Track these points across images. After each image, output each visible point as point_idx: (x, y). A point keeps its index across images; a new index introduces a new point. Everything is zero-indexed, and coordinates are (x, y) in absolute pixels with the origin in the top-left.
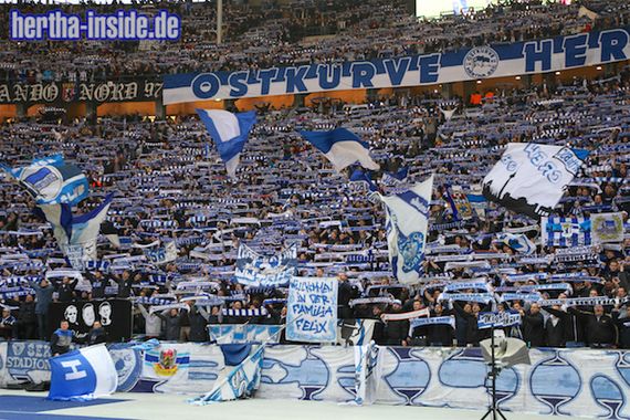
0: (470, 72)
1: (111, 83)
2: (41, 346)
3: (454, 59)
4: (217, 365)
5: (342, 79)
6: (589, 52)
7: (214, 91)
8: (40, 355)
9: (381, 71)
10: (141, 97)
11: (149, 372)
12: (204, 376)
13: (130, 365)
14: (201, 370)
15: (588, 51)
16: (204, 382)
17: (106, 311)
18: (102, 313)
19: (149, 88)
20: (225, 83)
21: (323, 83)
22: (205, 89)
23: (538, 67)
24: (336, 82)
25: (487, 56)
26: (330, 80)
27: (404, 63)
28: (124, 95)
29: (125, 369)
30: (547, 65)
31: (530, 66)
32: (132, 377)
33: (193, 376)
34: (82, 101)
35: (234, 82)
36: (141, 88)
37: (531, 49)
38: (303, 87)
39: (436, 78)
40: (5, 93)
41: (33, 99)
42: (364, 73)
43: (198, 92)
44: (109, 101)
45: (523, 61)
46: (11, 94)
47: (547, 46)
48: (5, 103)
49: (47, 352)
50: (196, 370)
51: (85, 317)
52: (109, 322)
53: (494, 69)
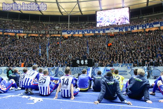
0: (110, 31)
3: (108, 29)
8: (77, 70)
9: (97, 31)
10: (58, 34)
15: (128, 29)
20: (72, 32)
21: (88, 32)
22: (69, 33)
23: (121, 31)
24: (90, 32)
25: (113, 29)
26: (89, 32)
27: (100, 30)
28: (56, 33)
31: (120, 31)
34: (49, 34)
35: (73, 32)
36: (59, 32)
37: (120, 28)
38: (84, 33)
39: (105, 32)
40: (37, 32)
41: (41, 33)
42: (94, 31)
43: (67, 33)
44: (53, 34)
45: (118, 30)
46: (38, 33)
47: (122, 28)
48: (37, 34)
49: (79, 69)
50: (121, 73)
51: (81, 62)
52: (87, 64)
53: (114, 31)
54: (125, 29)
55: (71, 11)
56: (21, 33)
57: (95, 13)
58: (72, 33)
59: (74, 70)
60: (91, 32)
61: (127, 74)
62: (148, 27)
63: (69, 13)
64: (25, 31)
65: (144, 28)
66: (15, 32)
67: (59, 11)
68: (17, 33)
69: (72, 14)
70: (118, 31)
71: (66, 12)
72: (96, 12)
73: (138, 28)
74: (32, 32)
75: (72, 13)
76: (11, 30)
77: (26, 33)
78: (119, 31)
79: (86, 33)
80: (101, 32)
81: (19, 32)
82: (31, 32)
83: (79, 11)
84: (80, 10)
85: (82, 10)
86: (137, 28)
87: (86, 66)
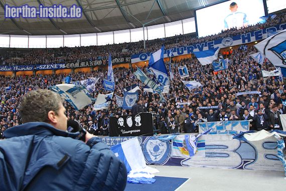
0: (224, 45)
1: (116, 59)
2: (109, 139)
4: (227, 147)
5: (184, 51)
7: (146, 58)
9: (196, 48)
10: (125, 62)
11: (176, 152)
12: (218, 155)
13: (163, 148)
14: (215, 151)
15: (263, 35)
16: (219, 159)
17: (138, 119)
18: (136, 120)
19: (127, 59)
20: (149, 56)
21: (178, 53)
22: (143, 58)
23: (246, 41)
24: (183, 52)
25: (228, 40)
26: (180, 52)
27: (203, 45)
28: (120, 62)
29: (160, 151)
30: (249, 40)
31: (244, 41)
32: (165, 156)
33: (209, 155)
36: (125, 59)
37: (243, 36)
38: (172, 55)
40: (87, 64)
41: (95, 65)
42: (190, 49)
45: (241, 40)
46: (89, 64)
47: (249, 35)
48: (87, 67)
49: (112, 142)
50: (211, 151)
51: (128, 122)
52: (140, 124)
53: (232, 43)
54: (254, 37)
56: (62, 69)
58: (149, 58)
61: (229, 156)
64: (68, 65)
66: (52, 69)
68: (56, 69)
70: (239, 42)
72: (195, 12)
74: (80, 65)
76: (45, 66)
77: (70, 68)
78: (241, 43)
79: (175, 54)
81: (59, 66)
82: (77, 65)
87: (139, 131)
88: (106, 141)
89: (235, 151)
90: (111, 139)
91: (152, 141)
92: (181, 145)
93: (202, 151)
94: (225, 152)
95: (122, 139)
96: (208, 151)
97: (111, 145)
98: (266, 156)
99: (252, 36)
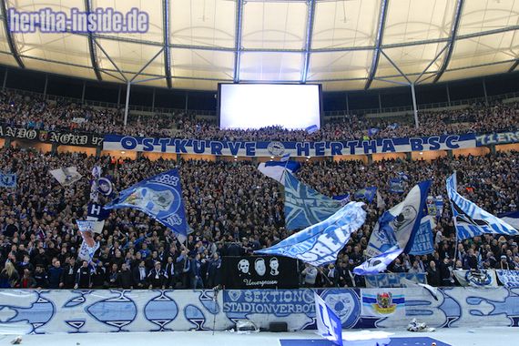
0: (270, 153)
1: (71, 135)
3: (263, 145)
6: (326, 150)
7: (134, 146)
8: (259, 300)
9: (226, 147)
10: (89, 144)
11: (367, 311)
12: (421, 312)
13: (350, 305)
14: (417, 307)
16: (421, 317)
17: (275, 264)
19: (95, 140)
20: (140, 143)
21: (196, 150)
22: (130, 145)
23: (303, 154)
24: (203, 151)
25: (278, 146)
26: (199, 148)
27: (238, 145)
28: (79, 142)
29: (345, 309)
31: (299, 153)
32: (353, 316)
33: (411, 313)
34: (50, 142)
35: (146, 143)
36: (90, 139)
37: (299, 145)
38: (184, 151)
39: (254, 154)
40: (1, 131)
42: (217, 147)
43: (124, 146)
44: (69, 144)
45: (296, 151)
47: (307, 145)
49: (265, 297)
50: (412, 308)
51: (257, 268)
52: (277, 273)
53: (282, 152)
54: (314, 150)
55: (138, 71)
57: (216, 88)
58: (140, 147)
59: (246, 299)
60: (208, 151)
61: (432, 313)
62: (379, 149)
63: (129, 77)
65: (370, 152)
67: (91, 65)
69: (140, 80)
71: (118, 71)
72: (219, 85)
73: (353, 152)
75: (140, 78)
78: (296, 155)
79: (190, 150)
80: (242, 152)
83: (164, 74)
84: (168, 72)
85: (174, 72)
86: (349, 149)
87: (275, 282)
88: (253, 296)
89: (439, 308)
90: (263, 293)
91: (332, 296)
92: (374, 301)
93: (401, 308)
94: (428, 309)
95: (281, 293)
96: (408, 307)
97: (263, 301)
98: (470, 312)
99: (312, 148)
